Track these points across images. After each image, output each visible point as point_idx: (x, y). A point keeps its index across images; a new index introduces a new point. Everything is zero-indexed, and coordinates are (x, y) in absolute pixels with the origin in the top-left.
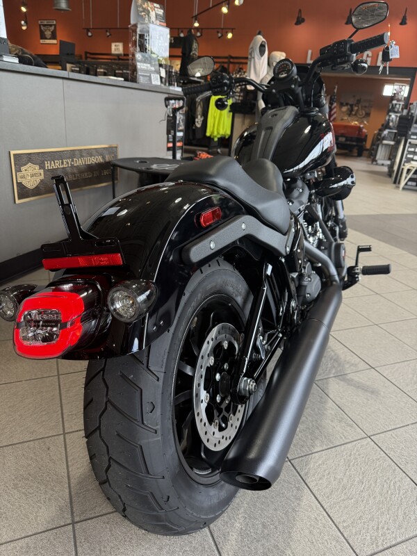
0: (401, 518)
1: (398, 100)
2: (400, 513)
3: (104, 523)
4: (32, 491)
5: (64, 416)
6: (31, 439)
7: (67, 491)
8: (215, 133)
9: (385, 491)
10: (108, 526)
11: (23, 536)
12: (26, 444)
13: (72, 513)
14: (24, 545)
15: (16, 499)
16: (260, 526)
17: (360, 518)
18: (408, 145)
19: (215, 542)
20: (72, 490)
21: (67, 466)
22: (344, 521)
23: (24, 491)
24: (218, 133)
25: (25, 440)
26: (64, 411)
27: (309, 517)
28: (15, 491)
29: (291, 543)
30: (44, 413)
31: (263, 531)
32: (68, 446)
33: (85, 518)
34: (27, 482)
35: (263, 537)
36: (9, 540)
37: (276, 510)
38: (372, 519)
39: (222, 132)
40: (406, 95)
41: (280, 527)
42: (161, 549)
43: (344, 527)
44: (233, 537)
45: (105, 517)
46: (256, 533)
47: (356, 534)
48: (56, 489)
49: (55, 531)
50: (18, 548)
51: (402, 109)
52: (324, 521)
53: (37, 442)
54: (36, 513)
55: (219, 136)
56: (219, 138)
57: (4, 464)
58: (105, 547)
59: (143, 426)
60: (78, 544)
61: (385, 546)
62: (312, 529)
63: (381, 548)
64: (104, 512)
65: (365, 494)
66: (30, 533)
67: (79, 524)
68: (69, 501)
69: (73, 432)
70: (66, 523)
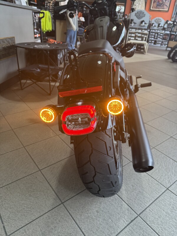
0: (174, 172)
1: (121, 13)
2: (173, 171)
3: (75, 200)
4: (39, 196)
5: (36, 163)
6: (26, 175)
7: (53, 192)
8: (44, 30)
9: (166, 165)
10: (77, 201)
11: (44, 213)
12: (26, 178)
13: (60, 200)
14: (47, 216)
15: (33, 200)
16: (131, 186)
17: (162, 175)
18: (128, 33)
19: (118, 196)
20: (55, 191)
21: (48, 182)
22: (157, 178)
23: (35, 196)
24: (46, 29)
25: (24, 176)
26: (35, 161)
27: (146, 179)
28: (31, 197)
29: (144, 189)
30: (26, 164)
31: (133, 188)
32: (44, 175)
33: (66, 200)
34: (34, 193)
35: (134, 190)
36: (39, 216)
37: (134, 180)
38: (166, 175)
39: (47, 29)
40: (123, 11)
41: (138, 185)
42: (100, 203)
43: (158, 180)
44: (124, 192)
45: (74, 198)
46: (131, 189)
47: (163, 181)
48: (49, 192)
49: (57, 208)
50: (45, 218)
51: (122, 17)
52: (151, 179)
53: (30, 176)
54: (45, 203)
55: (46, 31)
56: (46, 32)
57: (20, 188)
58: (79, 208)
59: (108, 156)
60: (68, 210)
61: (173, 183)
62: (148, 183)
63: (172, 183)
64: (72, 196)
65: (160, 167)
66: (47, 211)
67: (65, 203)
68: (56, 195)
69: (44, 168)
70: (59, 204)
